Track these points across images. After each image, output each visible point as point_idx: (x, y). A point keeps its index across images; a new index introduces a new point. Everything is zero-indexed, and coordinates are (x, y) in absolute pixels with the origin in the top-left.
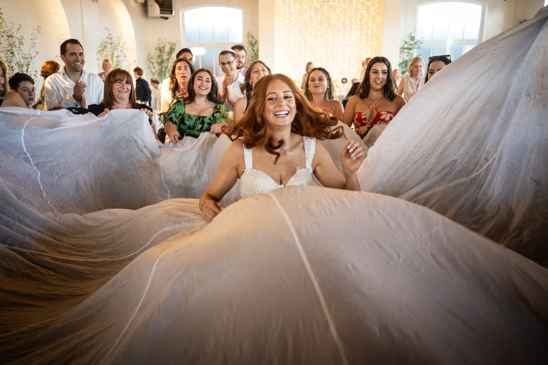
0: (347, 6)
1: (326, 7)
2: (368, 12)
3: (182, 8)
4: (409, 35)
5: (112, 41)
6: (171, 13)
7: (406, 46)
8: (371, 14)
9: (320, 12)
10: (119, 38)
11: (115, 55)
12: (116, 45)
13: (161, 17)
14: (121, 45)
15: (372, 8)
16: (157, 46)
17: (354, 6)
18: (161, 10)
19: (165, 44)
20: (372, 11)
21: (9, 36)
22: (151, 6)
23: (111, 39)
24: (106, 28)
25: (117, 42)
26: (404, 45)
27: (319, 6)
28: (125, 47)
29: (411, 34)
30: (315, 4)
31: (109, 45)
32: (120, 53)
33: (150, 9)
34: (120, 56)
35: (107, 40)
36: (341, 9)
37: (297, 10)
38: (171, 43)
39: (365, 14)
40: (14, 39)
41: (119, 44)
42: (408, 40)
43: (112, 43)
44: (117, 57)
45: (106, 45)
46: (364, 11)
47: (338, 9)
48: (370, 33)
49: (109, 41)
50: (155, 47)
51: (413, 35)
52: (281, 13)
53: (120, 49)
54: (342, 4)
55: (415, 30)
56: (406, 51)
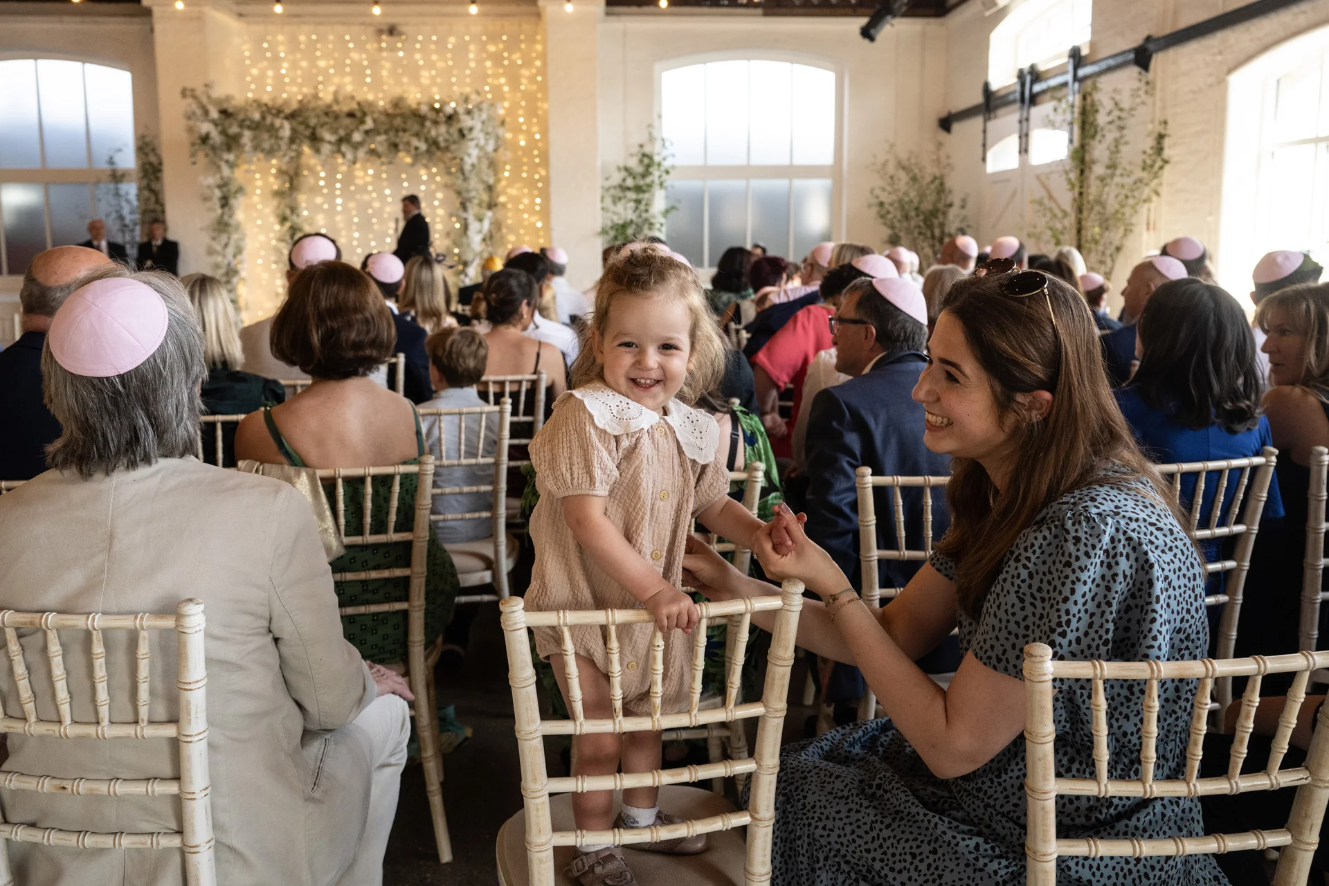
0: (450, 63)
1: (388, 65)
2: (514, 82)
4: (635, 149)
7: (630, 182)
8: (523, 88)
9: (368, 80)
15: (525, 72)
17: (472, 64)
20: (524, 81)
26: (624, 180)
27: (365, 63)
29: (641, 146)
30: (355, 56)
36: (434, 72)
37: (299, 72)
39: (506, 89)
42: (633, 163)
46: (503, 80)
47: (425, 73)
48: (523, 143)
51: (647, 150)
52: (248, 79)
54: (434, 57)
55: (650, 134)
56: (632, 195)
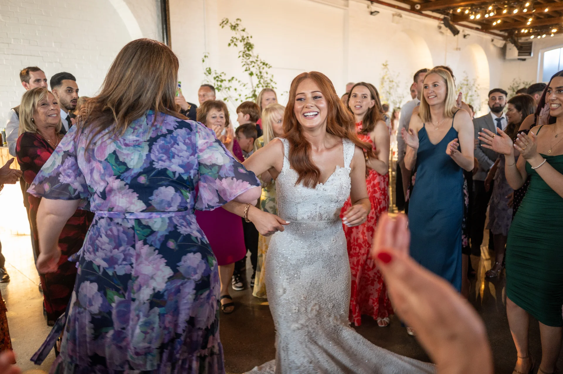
3: (542, 49)
5: (469, 82)
6: (530, 54)
10: (475, 80)
11: (469, 95)
12: (471, 85)
13: (519, 59)
14: (476, 85)
16: (511, 86)
18: (519, 53)
19: (520, 84)
21: (390, 81)
22: (510, 49)
23: (467, 81)
24: (464, 72)
25: (472, 83)
28: (479, 87)
31: (465, 86)
32: (474, 93)
33: (508, 52)
34: (473, 95)
35: (463, 82)
38: (526, 83)
40: (394, 83)
41: (474, 85)
43: (467, 85)
44: (471, 96)
45: (462, 86)
49: (465, 83)
50: (509, 87)
53: (474, 89)
